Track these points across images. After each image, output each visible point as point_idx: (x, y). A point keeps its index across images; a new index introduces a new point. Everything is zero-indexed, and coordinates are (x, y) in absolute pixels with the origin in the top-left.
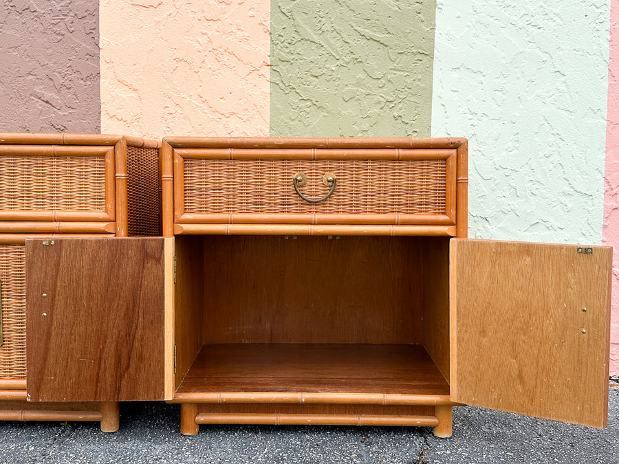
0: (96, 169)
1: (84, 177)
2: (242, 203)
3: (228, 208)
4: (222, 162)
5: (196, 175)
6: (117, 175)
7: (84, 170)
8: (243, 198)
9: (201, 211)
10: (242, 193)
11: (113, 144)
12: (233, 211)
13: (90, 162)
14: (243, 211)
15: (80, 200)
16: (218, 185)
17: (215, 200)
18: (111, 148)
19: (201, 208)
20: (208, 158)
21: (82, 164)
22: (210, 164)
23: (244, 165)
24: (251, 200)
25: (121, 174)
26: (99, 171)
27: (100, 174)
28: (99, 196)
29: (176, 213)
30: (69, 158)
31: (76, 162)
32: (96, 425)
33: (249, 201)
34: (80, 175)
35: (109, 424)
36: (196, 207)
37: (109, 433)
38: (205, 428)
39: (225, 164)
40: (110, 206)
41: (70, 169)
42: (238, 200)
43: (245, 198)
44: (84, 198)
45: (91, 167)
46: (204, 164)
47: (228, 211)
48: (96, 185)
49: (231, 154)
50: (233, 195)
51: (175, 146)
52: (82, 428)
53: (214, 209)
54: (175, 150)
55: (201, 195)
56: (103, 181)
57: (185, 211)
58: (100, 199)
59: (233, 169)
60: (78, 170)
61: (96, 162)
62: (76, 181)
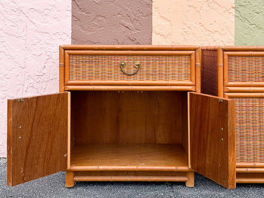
0: (186, 61)
1: (180, 65)
2: (256, 77)
3: (249, 79)
4: (246, 57)
5: (234, 64)
6: (196, 64)
7: (181, 62)
8: (257, 75)
9: (236, 81)
10: (256, 72)
11: (195, 50)
12: (252, 81)
13: (183, 58)
14: (257, 81)
15: (179, 76)
16: (244, 68)
17: (243, 75)
18: (194, 51)
19: (236, 79)
20: (239, 56)
21: (180, 59)
22: (240, 58)
23: (257, 59)
24: (260, 75)
25: (199, 64)
26: (188, 62)
27: (188, 64)
28: (187, 74)
29: (225, 82)
30: (174, 56)
31: (177, 58)
32: (183, 184)
33: (259, 76)
34: (179, 64)
35: (191, 183)
36: (233, 79)
37: (191, 187)
38: (239, 185)
39: (247, 59)
40: (193, 78)
41: (174, 61)
42: (254, 75)
43: (258, 75)
44: (180, 75)
45: (184, 60)
46: (238, 58)
47: (249, 81)
48: (186, 68)
49: (251, 54)
50: (252, 73)
51: (224, 50)
52: (175, 185)
53: (243, 80)
54: (224, 52)
55: (236, 73)
56: (189, 65)
57: (230, 80)
58: (188, 75)
59: (252, 61)
60: (178, 62)
61: (186, 58)
62: (177, 67)
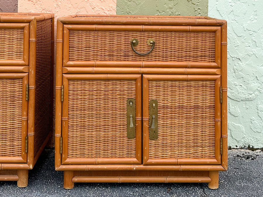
0: (19, 36)
1: (11, 40)
2: (102, 55)
3: (94, 58)
5: (76, 39)
6: (30, 39)
7: (12, 37)
8: (102, 53)
9: (78, 60)
10: (102, 50)
11: (29, 22)
12: (97, 60)
13: (15, 32)
14: (102, 60)
15: (9, 54)
16: (88, 45)
17: (86, 53)
18: (28, 24)
19: (78, 58)
20: (83, 30)
21: (10, 33)
22: (84, 33)
23: (103, 34)
24: (107, 53)
25: (33, 39)
26: (20, 37)
27: (20, 39)
28: (20, 51)
29: (64, 61)
30: (3, 30)
31: (7, 32)
32: (14, 183)
33: (106, 54)
34: (10, 39)
35: (23, 181)
36: (75, 57)
37: (22, 188)
38: (78, 185)
39: (92, 33)
40: (26, 57)
41: (3, 36)
42: (99, 53)
43: (104, 53)
44: (11, 53)
45: (16, 35)
46: (81, 33)
47: (94, 60)
48: (18, 45)
49: (96, 28)
50: (97, 51)
51: (64, 23)
52: (6, 185)
53: (86, 59)
54: (65, 26)
55: (78, 51)
56: (23, 41)
57: (69, 60)
58: (20, 53)
59: (97, 36)
60: (8, 36)
61: (19, 32)
62: (7, 43)
